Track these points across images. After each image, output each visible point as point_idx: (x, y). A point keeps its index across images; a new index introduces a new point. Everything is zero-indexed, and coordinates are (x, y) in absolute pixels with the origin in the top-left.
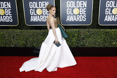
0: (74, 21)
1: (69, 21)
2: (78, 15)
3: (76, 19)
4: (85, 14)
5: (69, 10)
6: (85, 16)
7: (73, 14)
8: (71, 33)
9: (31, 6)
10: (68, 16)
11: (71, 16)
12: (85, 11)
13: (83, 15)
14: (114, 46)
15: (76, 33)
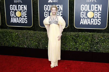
0: (88, 24)
1: (83, 24)
2: (92, 18)
3: (90, 23)
4: (100, 17)
5: (83, 13)
6: (100, 20)
7: (87, 17)
8: (84, 37)
9: (46, 9)
10: (82, 19)
11: (85, 19)
12: (100, 15)
13: (97, 18)
15: (90, 37)
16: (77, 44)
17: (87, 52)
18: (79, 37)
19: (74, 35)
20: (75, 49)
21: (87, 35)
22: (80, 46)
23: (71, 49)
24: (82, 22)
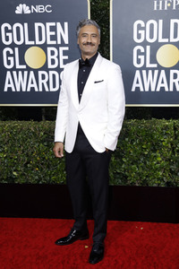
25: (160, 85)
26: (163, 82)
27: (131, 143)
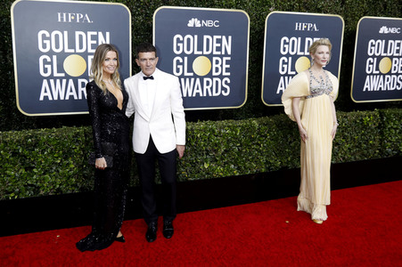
0: (67, 98)
1: (50, 98)
3: (74, 93)
5: (49, 60)
7: (63, 75)
8: (59, 143)
10: (45, 82)
11: (58, 81)
14: (208, 174)
15: (77, 141)
16: (35, 170)
17: (73, 195)
18: (40, 146)
19: (17, 141)
20: (27, 190)
21: (68, 136)
22: (47, 176)
23: (12, 195)
24: (46, 92)
25: (69, 94)
26: (71, 91)
27: (43, 153)
